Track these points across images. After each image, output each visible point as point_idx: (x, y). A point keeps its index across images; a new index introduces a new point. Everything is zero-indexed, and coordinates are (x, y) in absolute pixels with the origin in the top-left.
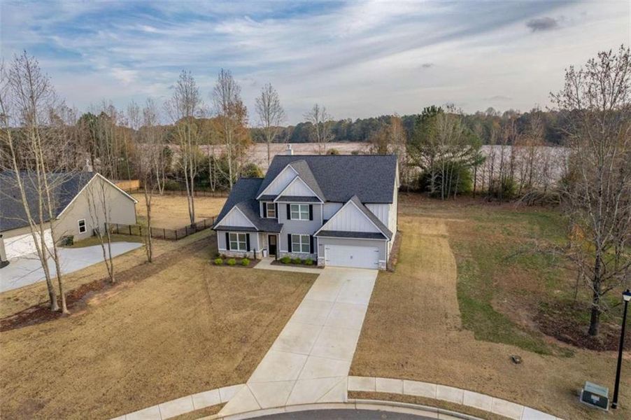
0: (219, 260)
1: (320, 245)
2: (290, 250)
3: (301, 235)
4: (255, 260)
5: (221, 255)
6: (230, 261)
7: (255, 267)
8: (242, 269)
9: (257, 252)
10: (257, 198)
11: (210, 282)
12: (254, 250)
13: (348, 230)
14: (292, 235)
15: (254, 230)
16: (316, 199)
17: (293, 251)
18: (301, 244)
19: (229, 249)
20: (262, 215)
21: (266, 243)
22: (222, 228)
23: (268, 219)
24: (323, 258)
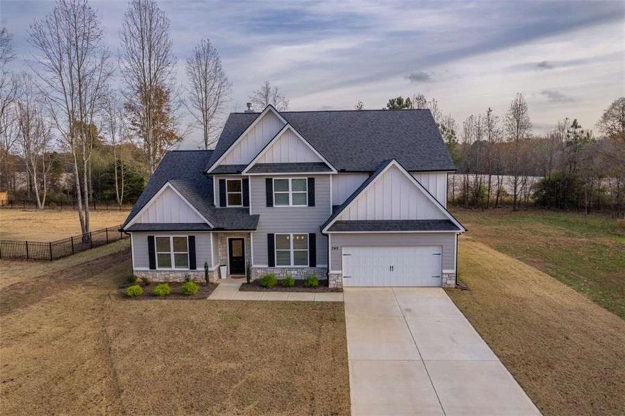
0: (136, 288)
1: (333, 248)
2: (271, 264)
3: (292, 235)
4: (208, 286)
5: (139, 280)
6: (158, 290)
7: (211, 297)
8: (185, 304)
9: (210, 269)
10: (209, 172)
11: (117, 334)
12: (206, 266)
13: (387, 217)
14: (275, 234)
15: (205, 228)
16: (322, 166)
17: (278, 265)
18: (292, 250)
19: (155, 268)
20: (217, 202)
21: (224, 253)
22: (139, 229)
23: (228, 209)
24: (339, 272)
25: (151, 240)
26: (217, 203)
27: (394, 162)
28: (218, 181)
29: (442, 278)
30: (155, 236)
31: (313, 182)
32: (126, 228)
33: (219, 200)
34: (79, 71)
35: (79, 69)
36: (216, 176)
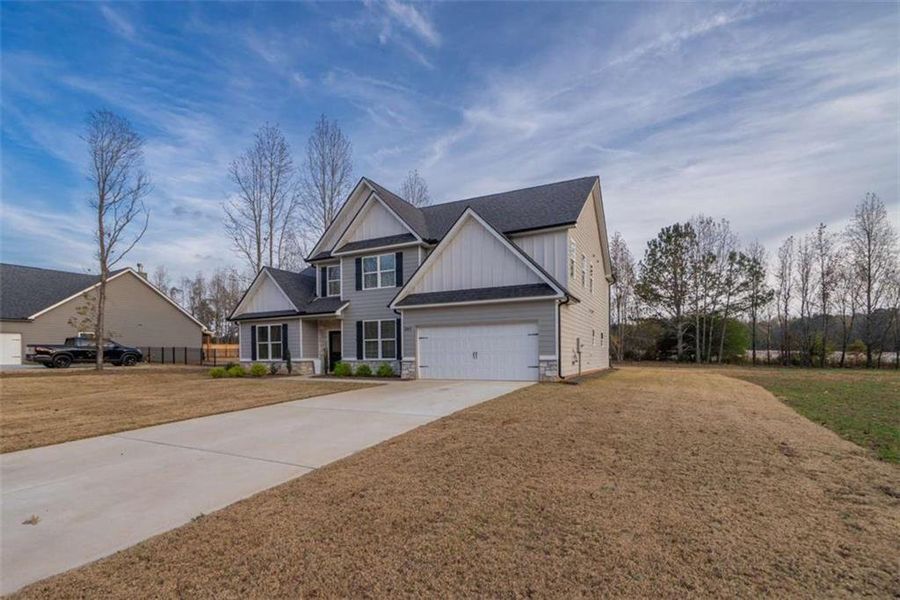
1: (406, 329)
2: (360, 356)
3: (379, 321)
13: (465, 286)
14: (364, 322)
16: (409, 236)
17: (366, 358)
18: (379, 340)
19: (256, 359)
21: (324, 347)
23: (329, 299)
24: (412, 359)
25: (253, 328)
26: (318, 291)
27: (469, 210)
28: (321, 269)
29: (539, 367)
30: (257, 326)
31: (401, 257)
32: (234, 316)
33: (320, 289)
36: (319, 264)
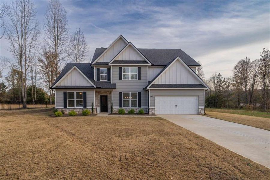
1: (151, 96)
2: (121, 106)
3: (130, 93)
4: (93, 114)
9: (94, 107)
10: (92, 64)
12: (92, 105)
13: (174, 83)
14: (123, 92)
15: (92, 87)
16: (145, 62)
17: (124, 106)
18: (130, 100)
19: (66, 107)
20: (95, 78)
21: (98, 102)
22: (60, 88)
23: (101, 82)
24: (154, 107)
25: (65, 93)
27: (178, 58)
28: (96, 69)
29: (198, 110)
30: (67, 92)
31: (140, 69)
32: (53, 87)
33: (96, 78)
34: (25, 29)
35: (25, 28)
36: (95, 67)
